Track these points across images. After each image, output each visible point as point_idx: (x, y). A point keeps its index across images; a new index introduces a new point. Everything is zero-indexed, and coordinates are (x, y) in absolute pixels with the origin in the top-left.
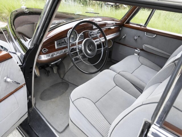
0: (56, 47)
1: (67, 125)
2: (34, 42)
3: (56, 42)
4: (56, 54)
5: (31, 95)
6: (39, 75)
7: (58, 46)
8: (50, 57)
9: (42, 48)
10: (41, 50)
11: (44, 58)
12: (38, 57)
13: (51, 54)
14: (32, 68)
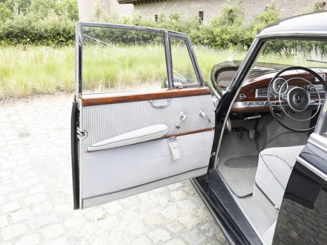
0: (257, 96)
1: (250, 193)
2: (233, 85)
3: (257, 90)
4: (254, 105)
5: (216, 151)
6: (230, 129)
7: (258, 95)
8: (246, 106)
9: (240, 93)
10: (238, 96)
11: (240, 105)
12: (233, 104)
13: (248, 103)
14: (225, 117)
